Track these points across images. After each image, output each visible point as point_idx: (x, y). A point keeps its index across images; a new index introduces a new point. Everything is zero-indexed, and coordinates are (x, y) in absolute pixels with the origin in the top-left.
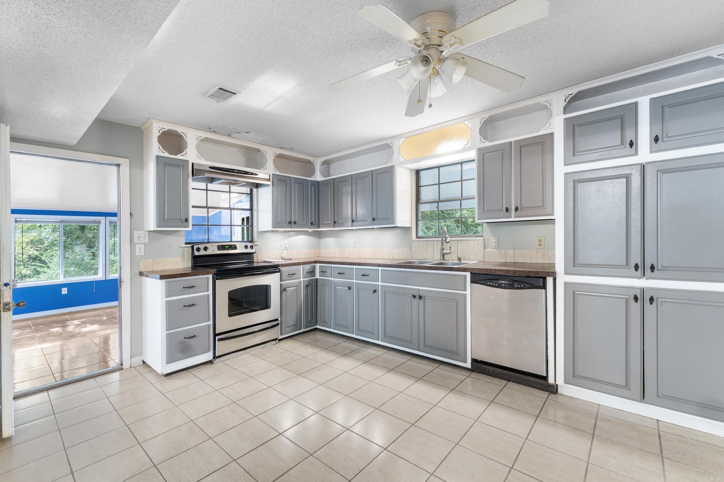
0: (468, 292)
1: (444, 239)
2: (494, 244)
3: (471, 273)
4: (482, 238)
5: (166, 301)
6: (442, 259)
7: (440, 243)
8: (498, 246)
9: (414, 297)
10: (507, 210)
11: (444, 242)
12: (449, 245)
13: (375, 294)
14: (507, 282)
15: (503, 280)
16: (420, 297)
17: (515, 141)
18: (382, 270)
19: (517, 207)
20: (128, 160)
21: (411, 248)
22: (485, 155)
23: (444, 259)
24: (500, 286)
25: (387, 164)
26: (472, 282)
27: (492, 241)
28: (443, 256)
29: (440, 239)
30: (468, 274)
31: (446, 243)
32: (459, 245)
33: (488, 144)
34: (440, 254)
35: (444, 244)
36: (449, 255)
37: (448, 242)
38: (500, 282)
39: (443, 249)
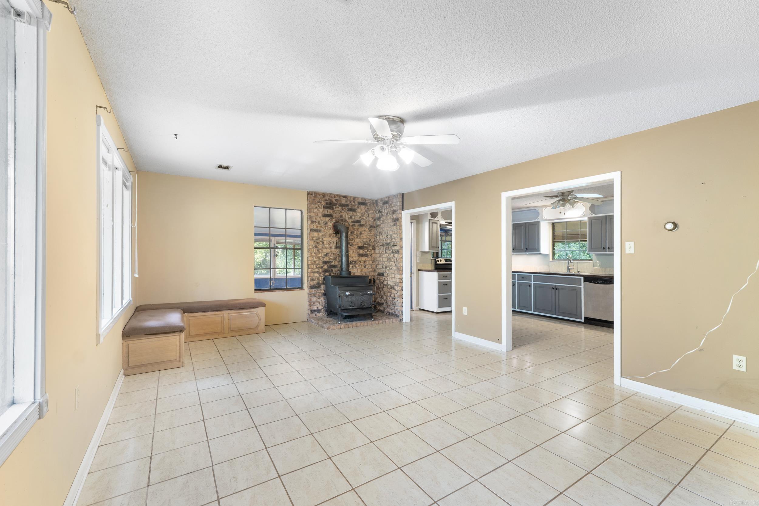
0: (582, 286)
1: (570, 261)
2: (599, 265)
3: (584, 277)
4: (592, 262)
5: (438, 282)
6: (568, 271)
7: (567, 263)
8: (601, 266)
9: (553, 289)
10: (604, 248)
11: (569, 263)
12: (572, 264)
13: (530, 287)
14: (601, 281)
15: (600, 280)
16: (556, 289)
17: (608, 216)
18: (534, 275)
19: (609, 247)
20: (415, 221)
21: (549, 265)
22: (592, 221)
23: (569, 272)
24: (598, 283)
25: (535, 220)
26: (584, 281)
27: (598, 263)
28: (569, 270)
29: (567, 261)
30: (582, 278)
31: (571, 263)
32: (578, 265)
33: (594, 215)
34: (567, 269)
35: (570, 264)
36: (572, 270)
37: (572, 263)
38: (598, 281)
39: (569, 267)
